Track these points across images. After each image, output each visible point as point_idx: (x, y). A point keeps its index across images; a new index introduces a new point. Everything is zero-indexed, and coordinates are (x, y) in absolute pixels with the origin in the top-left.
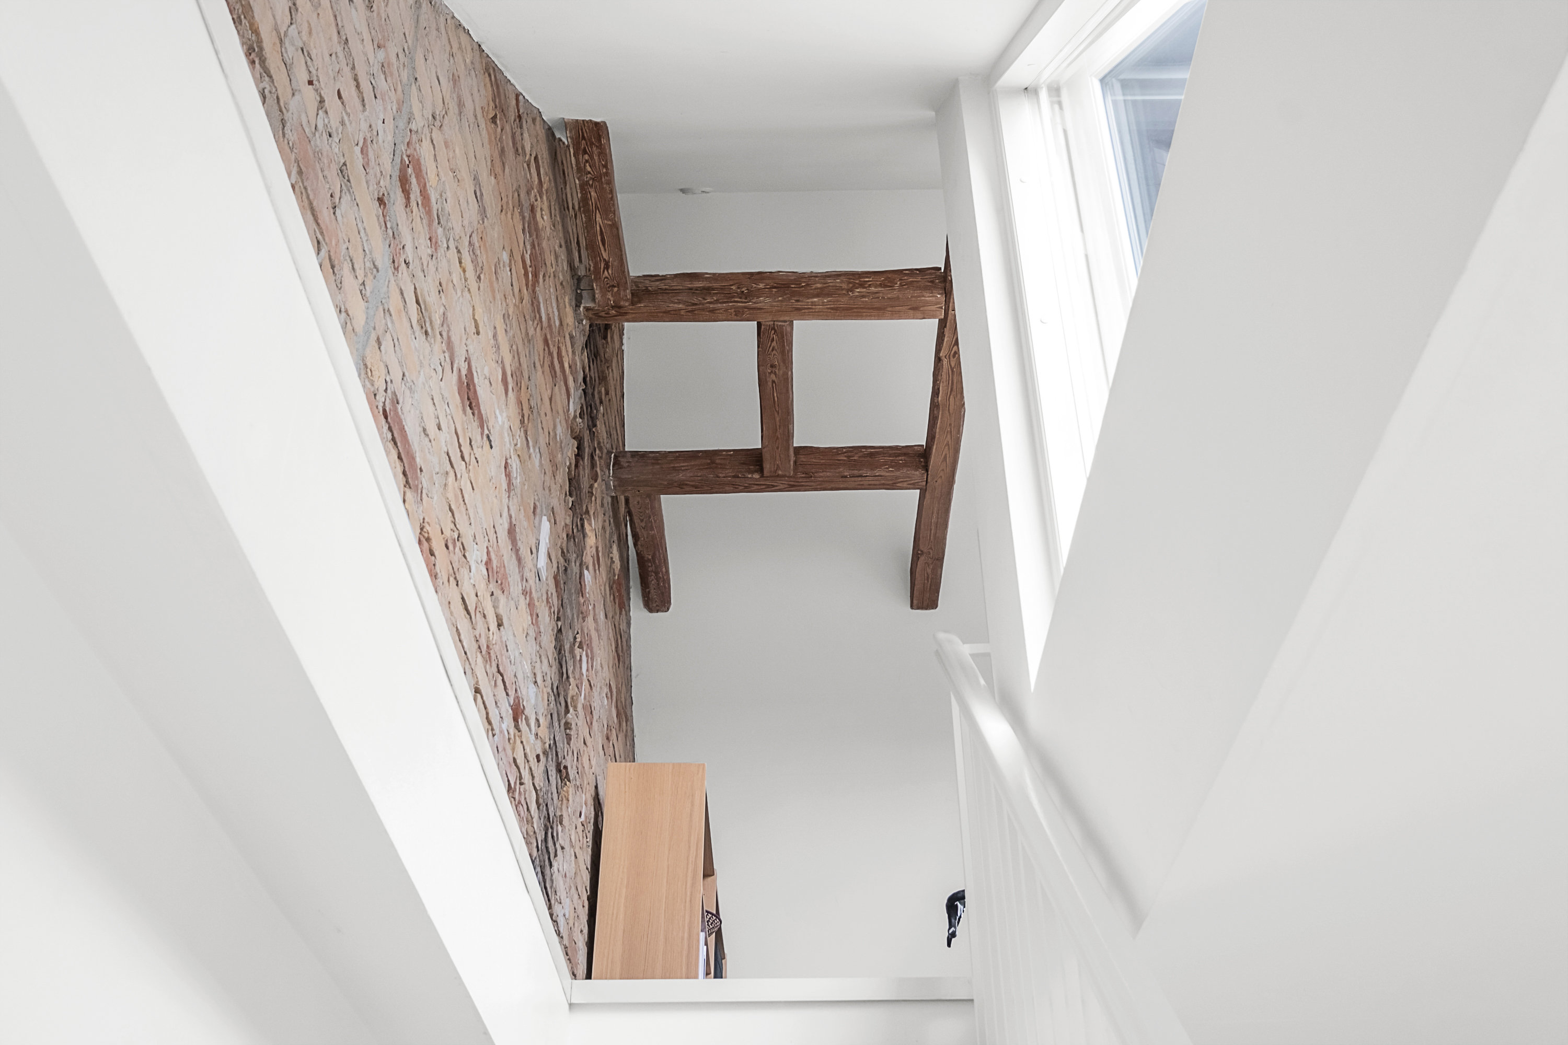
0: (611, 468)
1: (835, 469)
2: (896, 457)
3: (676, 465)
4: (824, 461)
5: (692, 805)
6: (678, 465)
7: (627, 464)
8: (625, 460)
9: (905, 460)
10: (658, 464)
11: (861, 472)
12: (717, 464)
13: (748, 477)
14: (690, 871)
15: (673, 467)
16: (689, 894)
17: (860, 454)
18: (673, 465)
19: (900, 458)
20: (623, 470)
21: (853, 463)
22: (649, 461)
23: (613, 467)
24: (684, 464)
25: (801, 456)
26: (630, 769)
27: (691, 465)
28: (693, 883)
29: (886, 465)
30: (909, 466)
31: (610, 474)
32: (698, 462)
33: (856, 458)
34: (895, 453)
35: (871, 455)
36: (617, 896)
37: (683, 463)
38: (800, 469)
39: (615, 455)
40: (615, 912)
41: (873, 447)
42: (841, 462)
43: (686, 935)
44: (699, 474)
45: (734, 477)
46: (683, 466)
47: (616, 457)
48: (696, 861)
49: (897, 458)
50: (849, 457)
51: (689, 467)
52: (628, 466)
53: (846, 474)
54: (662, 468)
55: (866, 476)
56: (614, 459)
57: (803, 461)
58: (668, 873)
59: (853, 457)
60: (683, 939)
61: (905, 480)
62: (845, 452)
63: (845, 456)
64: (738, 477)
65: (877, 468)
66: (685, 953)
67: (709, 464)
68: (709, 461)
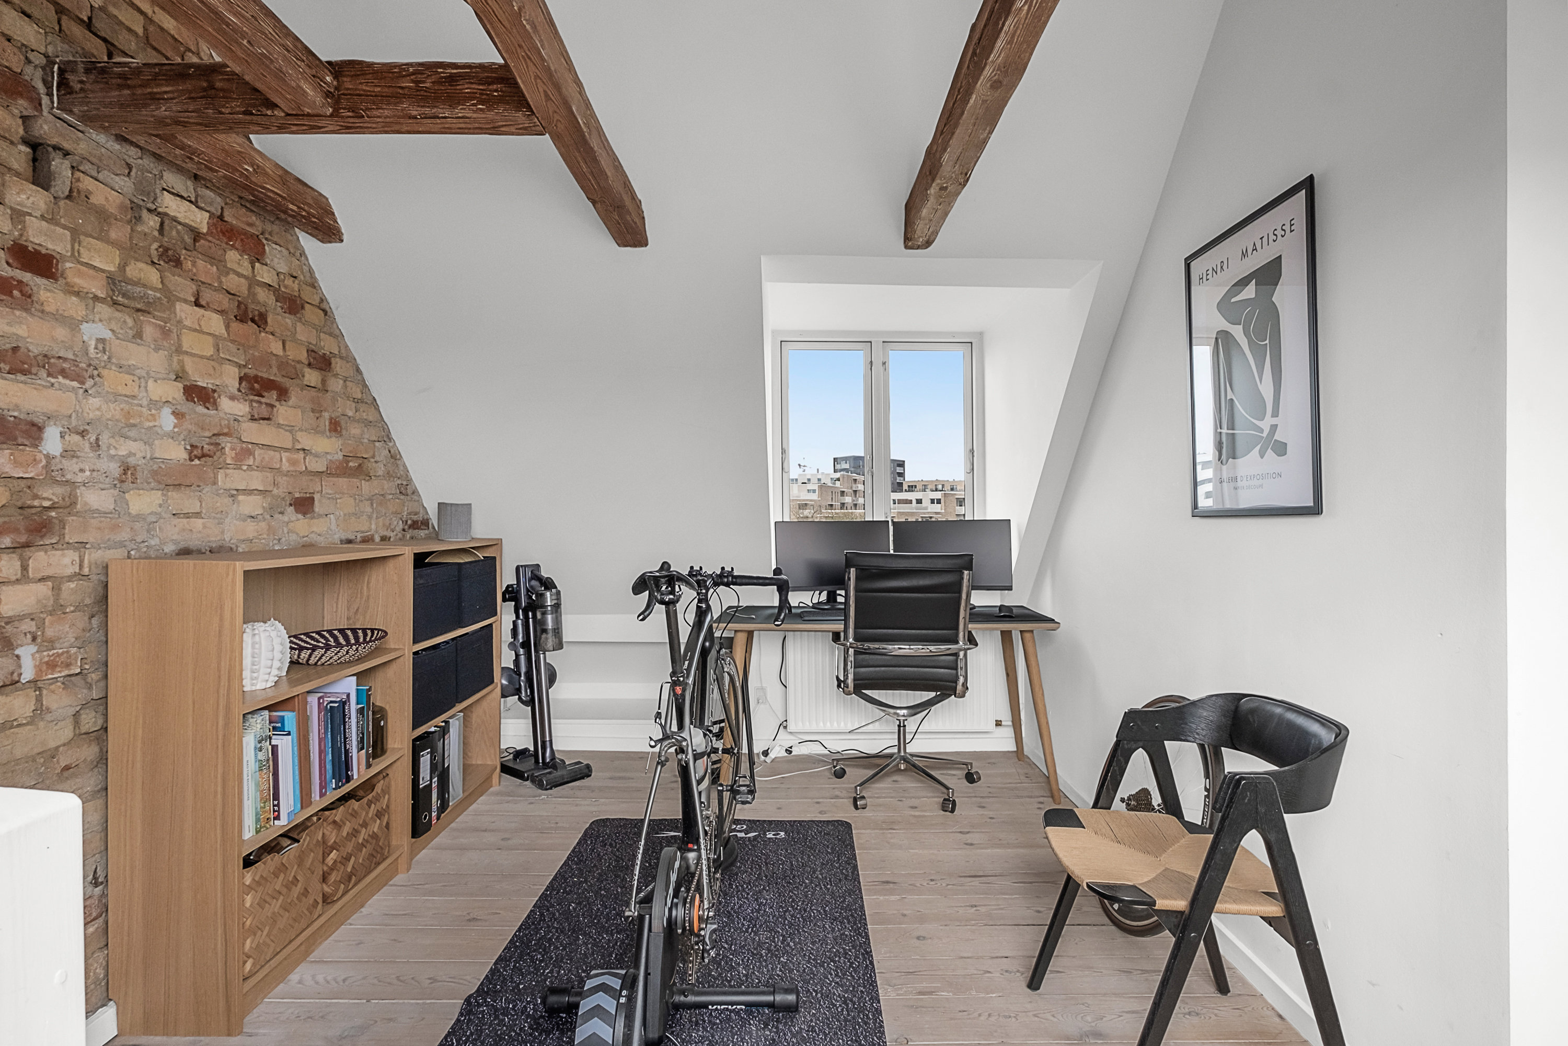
0: (55, 92)
1: (395, 104)
2: (489, 84)
3: (155, 90)
4: (379, 89)
5: (221, 619)
6: (158, 90)
7: (79, 86)
8: (77, 79)
9: (501, 91)
10: (129, 87)
11: (434, 111)
12: (217, 89)
13: (267, 115)
14: (221, 707)
15: (150, 93)
16: (220, 737)
17: (434, 78)
18: (149, 90)
19: (495, 87)
20: (74, 96)
21: (422, 93)
22: (114, 81)
23: (58, 91)
24: (168, 89)
25: (345, 79)
26: (137, 569)
27: (177, 91)
28: (225, 724)
29: (474, 98)
30: (508, 103)
31: (53, 102)
32: (188, 85)
33: (428, 85)
34: (488, 77)
35: (452, 79)
36: (132, 739)
37: (167, 86)
38: (344, 103)
39: (59, 68)
40: (130, 759)
41: (454, 64)
42: (406, 91)
43: (219, 789)
44: (191, 108)
45: (244, 113)
46: (166, 92)
47: (61, 72)
48: (228, 694)
49: (491, 87)
50: (417, 82)
51: (176, 94)
52: (81, 89)
53: (414, 113)
54: (134, 94)
55: (445, 117)
56: (60, 75)
57: (348, 89)
58: (194, 711)
59: (424, 82)
60: (216, 792)
61: (508, 123)
62: (413, 74)
63: (413, 81)
64: (252, 114)
65: (459, 104)
66: (219, 813)
67: (204, 89)
68: (205, 84)
